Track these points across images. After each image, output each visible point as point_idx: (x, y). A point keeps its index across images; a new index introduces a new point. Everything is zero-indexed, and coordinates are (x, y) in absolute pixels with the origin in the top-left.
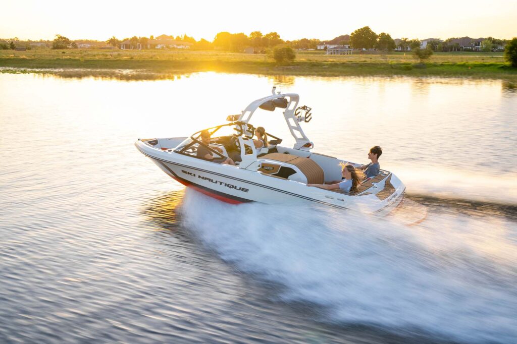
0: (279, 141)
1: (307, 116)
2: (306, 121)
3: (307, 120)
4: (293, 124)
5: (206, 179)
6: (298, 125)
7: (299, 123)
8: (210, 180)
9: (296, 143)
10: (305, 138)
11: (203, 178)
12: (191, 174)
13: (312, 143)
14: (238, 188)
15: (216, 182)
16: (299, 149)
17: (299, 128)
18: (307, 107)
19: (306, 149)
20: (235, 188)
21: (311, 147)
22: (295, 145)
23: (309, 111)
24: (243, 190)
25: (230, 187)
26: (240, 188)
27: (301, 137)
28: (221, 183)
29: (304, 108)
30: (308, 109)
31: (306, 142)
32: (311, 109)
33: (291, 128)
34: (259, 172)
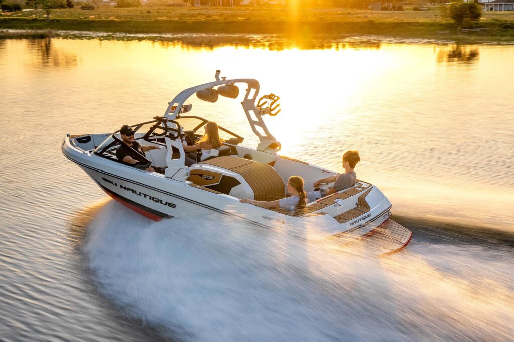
0: (240, 140)
1: (273, 107)
2: (271, 114)
3: (273, 112)
4: (254, 118)
5: (128, 189)
6: (260, 119)
7: (262, 117)
8: (133, 191)
9: (260, 143)
10: (269, 137)
11: (125, 188)
12: (112, 182)
13: (278, 143)
14: (164, 202)
15: (140, 194)
16: (263, 151)
17: (261, 124)
18: (274, 95)
19: (271, 151)
20: (161, 202)
21: (278, 148)
22: (259, 144)
23: (275, 101)
24: (170, 205)
25: (156, 201)
26: (166, 203)
27: (265, 135)
28: (145, 196)
29: (270, 97)
30: (275, 98)
31: (271, 142)
32: (278, 98)
33: (252, 123)
34: (187, 182)
